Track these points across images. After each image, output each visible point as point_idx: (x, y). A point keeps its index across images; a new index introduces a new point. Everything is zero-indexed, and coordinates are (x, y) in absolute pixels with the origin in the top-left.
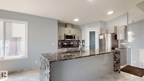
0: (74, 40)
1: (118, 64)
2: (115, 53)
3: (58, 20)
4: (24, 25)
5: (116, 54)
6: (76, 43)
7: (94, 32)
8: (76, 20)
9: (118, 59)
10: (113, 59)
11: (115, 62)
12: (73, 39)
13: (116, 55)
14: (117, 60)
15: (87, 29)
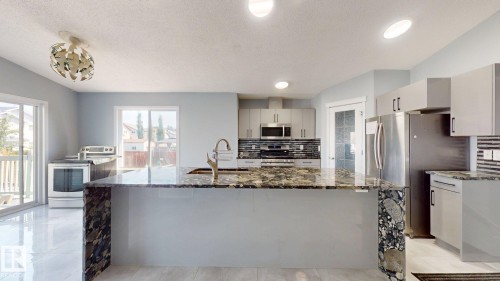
0: (287, 138)
1: (395, 245)
2: (383, 196)
3: (238, 95)
4: (175, 113)
5: (386, 197)
6: (302, 147)
7: (350, 114)
8: (281, 86)
9: (393, 221)
10: (377, 216)
11: (384, 233)
12: (283, 138)
13: (388, 203)
14: (391, 226)
15: (328, 105)
